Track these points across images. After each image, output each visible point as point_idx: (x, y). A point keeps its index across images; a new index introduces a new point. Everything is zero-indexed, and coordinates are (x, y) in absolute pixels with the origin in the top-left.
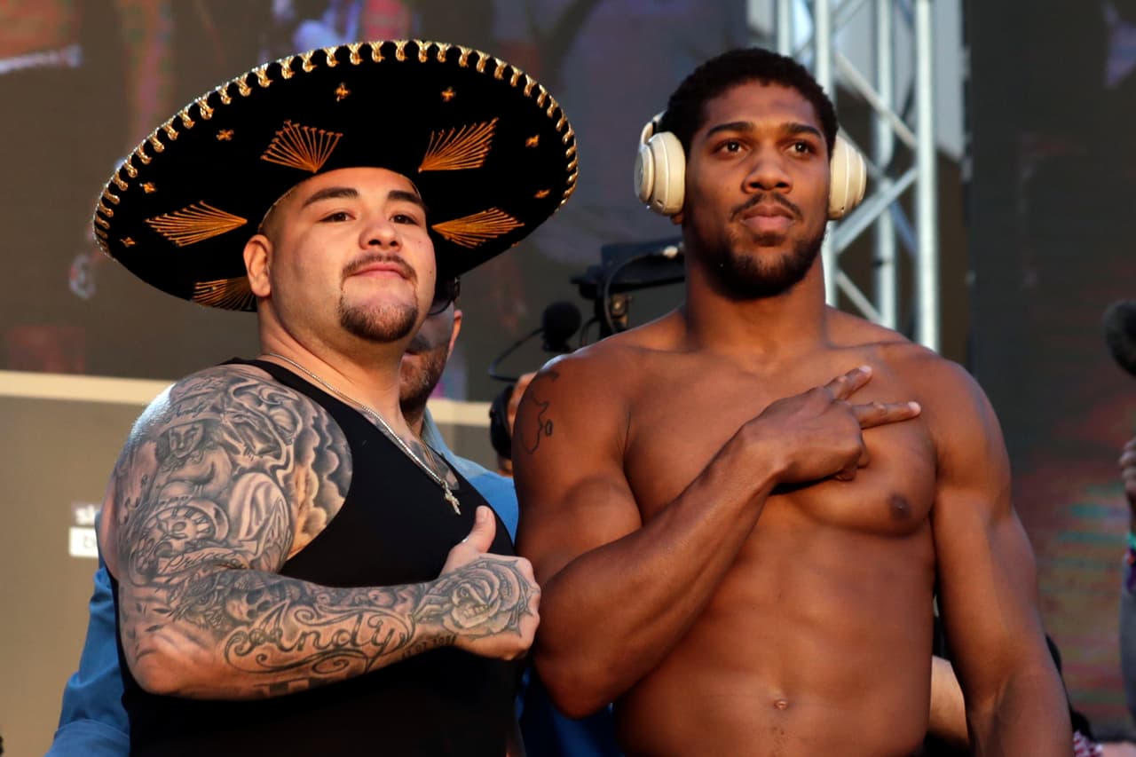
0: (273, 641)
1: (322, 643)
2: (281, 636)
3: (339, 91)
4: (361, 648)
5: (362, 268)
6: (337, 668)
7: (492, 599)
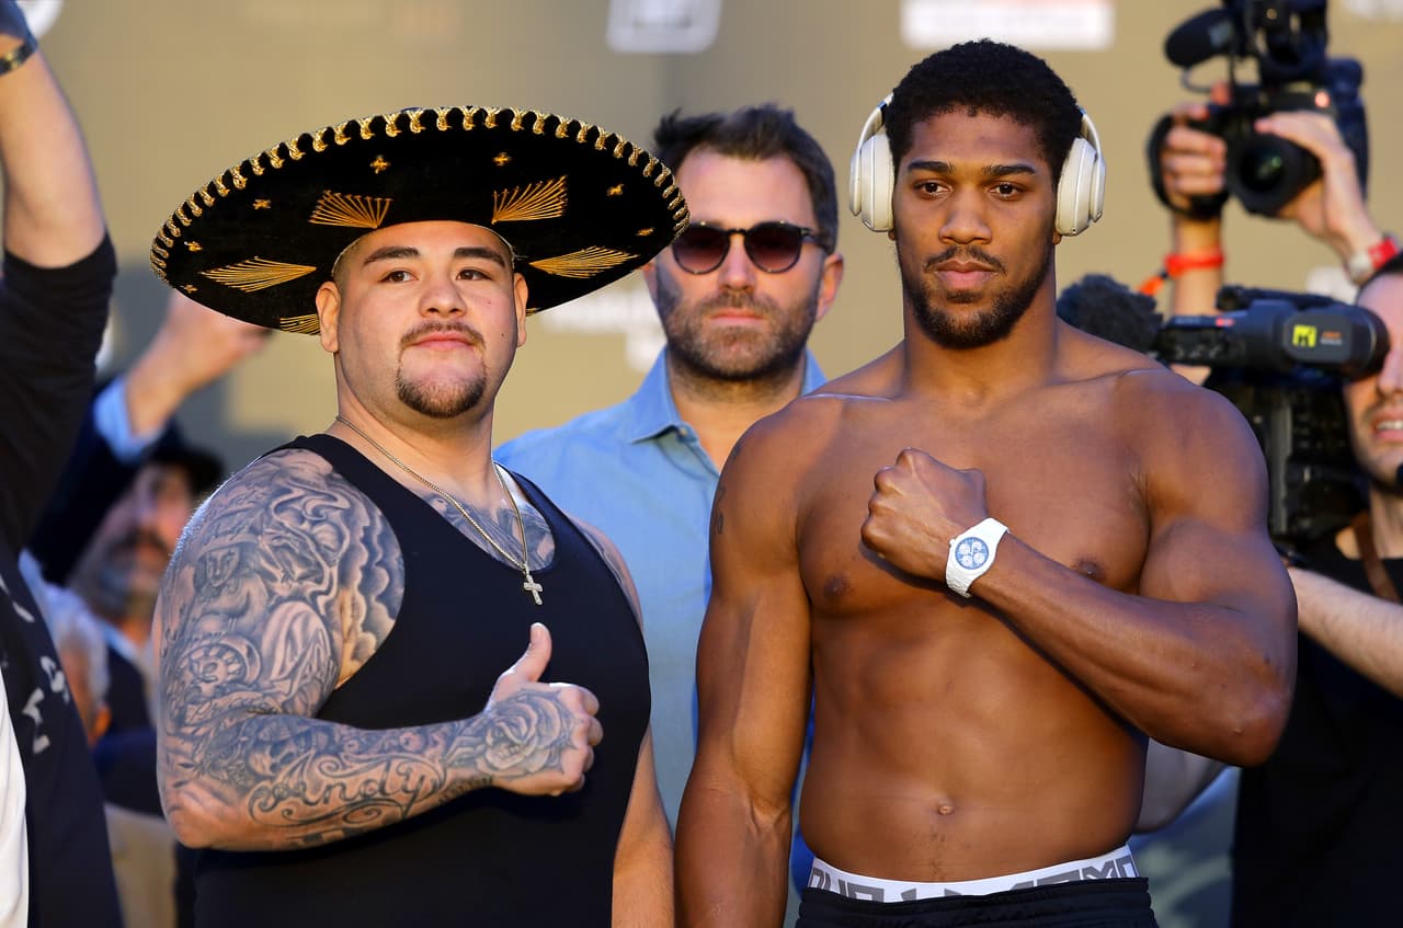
0: (297, 795)
1: (349, 794)
2: (305, 790)
3: (376, 163)
4: (391, 797)
5: (420, 338)
6: (369, 817)
7: (529, 737)
